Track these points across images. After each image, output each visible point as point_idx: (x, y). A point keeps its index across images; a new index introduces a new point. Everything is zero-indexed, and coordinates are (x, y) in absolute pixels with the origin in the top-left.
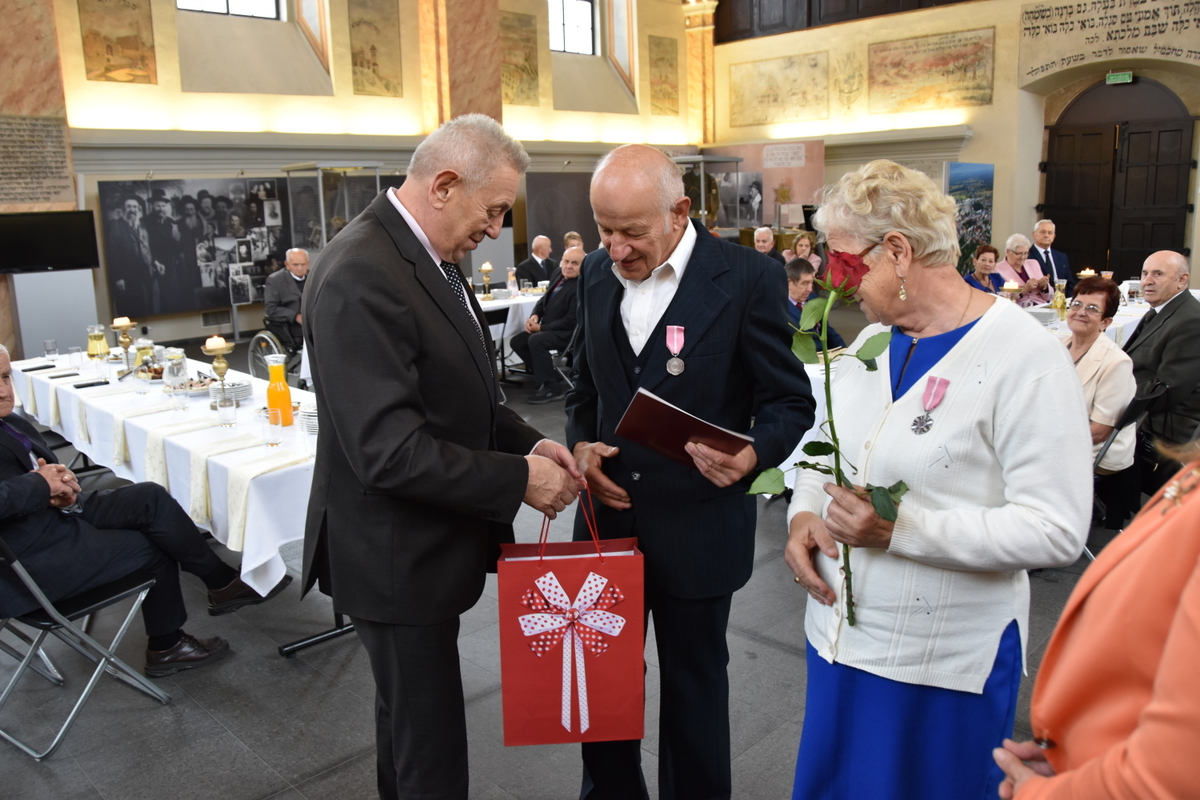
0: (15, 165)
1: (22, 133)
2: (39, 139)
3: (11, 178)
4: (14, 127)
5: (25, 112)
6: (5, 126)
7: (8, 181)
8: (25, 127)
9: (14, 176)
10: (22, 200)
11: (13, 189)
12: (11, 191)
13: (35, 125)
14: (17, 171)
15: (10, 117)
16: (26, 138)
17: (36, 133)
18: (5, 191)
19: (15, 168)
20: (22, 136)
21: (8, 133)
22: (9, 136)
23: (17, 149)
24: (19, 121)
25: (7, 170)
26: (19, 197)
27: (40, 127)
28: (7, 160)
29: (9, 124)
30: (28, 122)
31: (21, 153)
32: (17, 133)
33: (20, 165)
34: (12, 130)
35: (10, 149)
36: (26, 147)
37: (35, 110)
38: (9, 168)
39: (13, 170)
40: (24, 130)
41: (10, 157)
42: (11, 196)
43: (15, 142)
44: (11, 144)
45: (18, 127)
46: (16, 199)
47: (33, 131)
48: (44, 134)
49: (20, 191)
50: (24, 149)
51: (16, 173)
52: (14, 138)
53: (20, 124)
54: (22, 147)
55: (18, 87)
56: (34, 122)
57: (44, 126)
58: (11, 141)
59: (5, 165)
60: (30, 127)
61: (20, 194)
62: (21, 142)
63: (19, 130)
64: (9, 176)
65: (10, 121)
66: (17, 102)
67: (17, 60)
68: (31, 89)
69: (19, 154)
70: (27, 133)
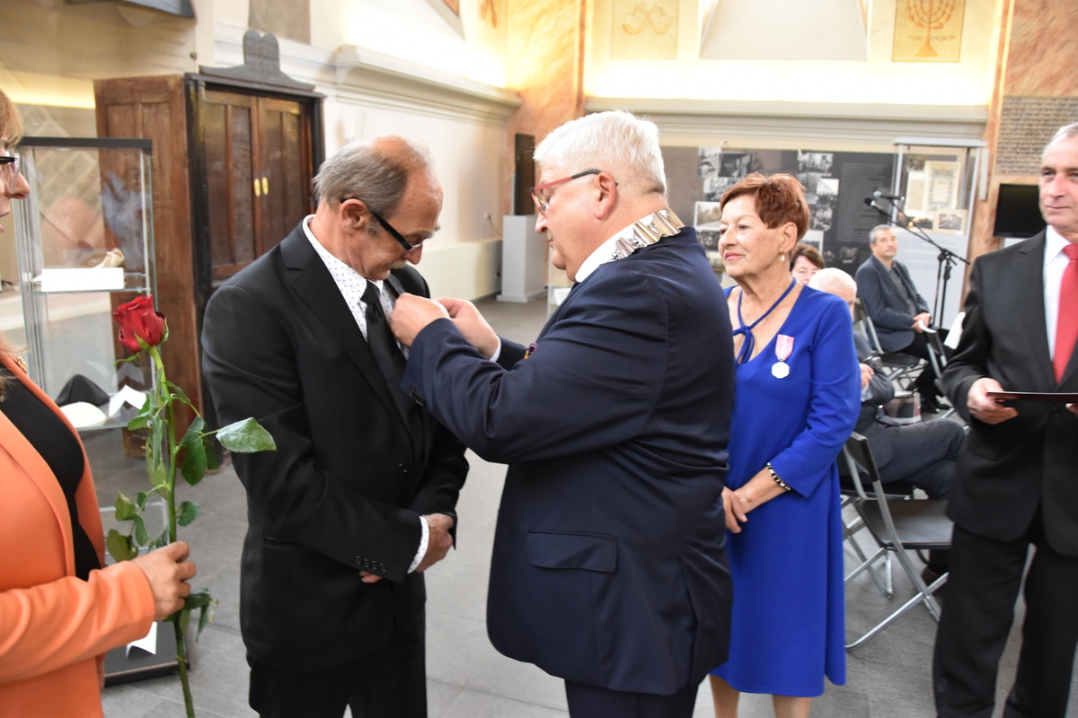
0: (1034, 141)
1: (1049, 112)
2: (1063, 117)
3: (1027, 153)
4: (1042, 107)
5: (1057, 93)
6: (1035, 107)
7: (1025, 155)
8: (1053, 107)
9: (1031, 151)
10: (1033, 173)
11: (1027, 163)
12: (1024, 165)
13: (1063, 105)
14: (1035, 146)
15: (1042, 98)
16: (1051, 117)
17: (1062, 112)
18: (1019, 164)
19: (1034, 144)
20: (1048, 115)
21: (1036, 112)
22: (1036, 115)
23: (1040, 127)
24: (1048, 101)
25: (1025, 146)
26: (1030, 170)
27: (1067, 107)
28: (1028, 137)
29: (1039, 104)
30: (1057, 102)
31: (1043, 130)
32: (1044, 112)
33: (1038, 141)
34: (1041, 110)
35: (1034, 127)
36: (1049, 125)
37: (1068, 91)
38: (1028, 144)
39: (1031, 146)
40: (1052, 110)
41: (1031, 134)
42: (1024, 169)
43: (1040, 120)
44: (1036, 122)
45: (1046, 107)
46: (1026, 172)
47: (1060, 110)
48: (1069, 113)
49: (1033, 165)
50: (1046, 127)
51: (1033, 149)
52: (1040, 117)
53: (1049, 104)
54: (1045, 125)
55: (1056, 70)
56: (1063, 102)
57: (1072, 105)
58: (1036, 120)
59: (1025, 141)
60: (1058, 107)
61: (1032, 168)
62: (1046, 120)
63: (1047, 110)
64: (1026, 151)
65: (1041, 101)
66: (1052, 84)
67: (1062, 46)
68: (1069, 71)
69: (1040, 132)
70: (1054, 112)
